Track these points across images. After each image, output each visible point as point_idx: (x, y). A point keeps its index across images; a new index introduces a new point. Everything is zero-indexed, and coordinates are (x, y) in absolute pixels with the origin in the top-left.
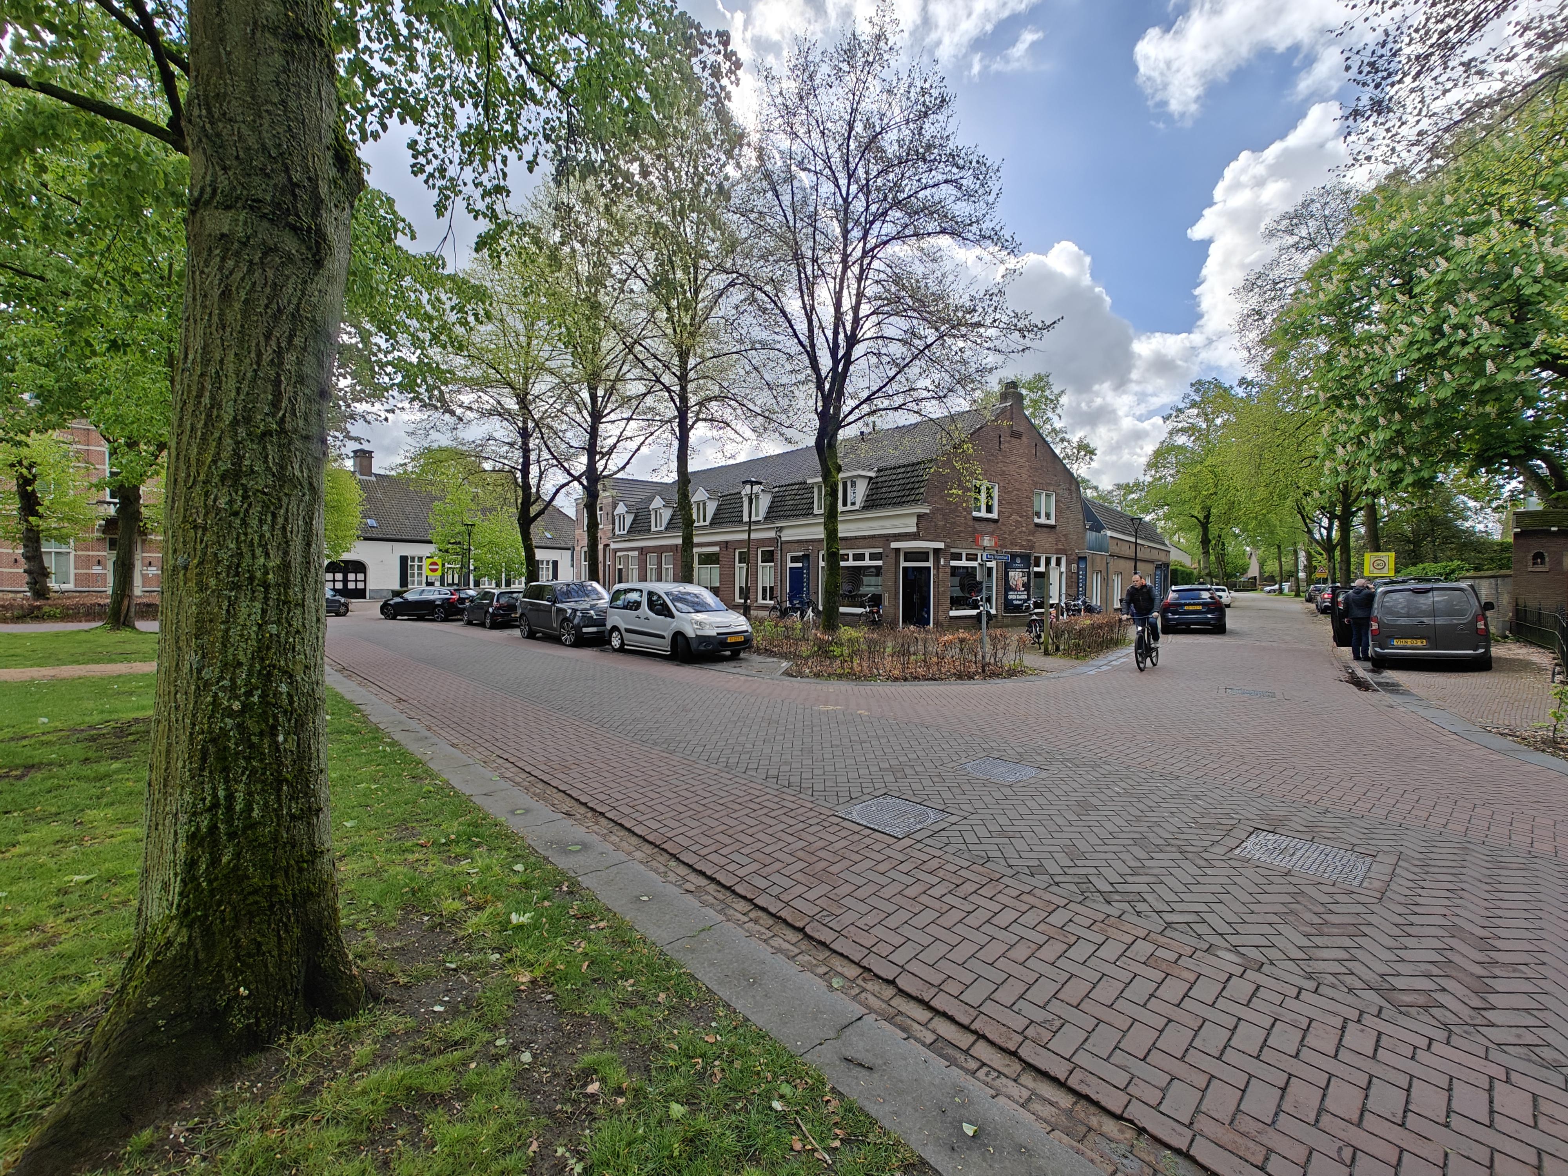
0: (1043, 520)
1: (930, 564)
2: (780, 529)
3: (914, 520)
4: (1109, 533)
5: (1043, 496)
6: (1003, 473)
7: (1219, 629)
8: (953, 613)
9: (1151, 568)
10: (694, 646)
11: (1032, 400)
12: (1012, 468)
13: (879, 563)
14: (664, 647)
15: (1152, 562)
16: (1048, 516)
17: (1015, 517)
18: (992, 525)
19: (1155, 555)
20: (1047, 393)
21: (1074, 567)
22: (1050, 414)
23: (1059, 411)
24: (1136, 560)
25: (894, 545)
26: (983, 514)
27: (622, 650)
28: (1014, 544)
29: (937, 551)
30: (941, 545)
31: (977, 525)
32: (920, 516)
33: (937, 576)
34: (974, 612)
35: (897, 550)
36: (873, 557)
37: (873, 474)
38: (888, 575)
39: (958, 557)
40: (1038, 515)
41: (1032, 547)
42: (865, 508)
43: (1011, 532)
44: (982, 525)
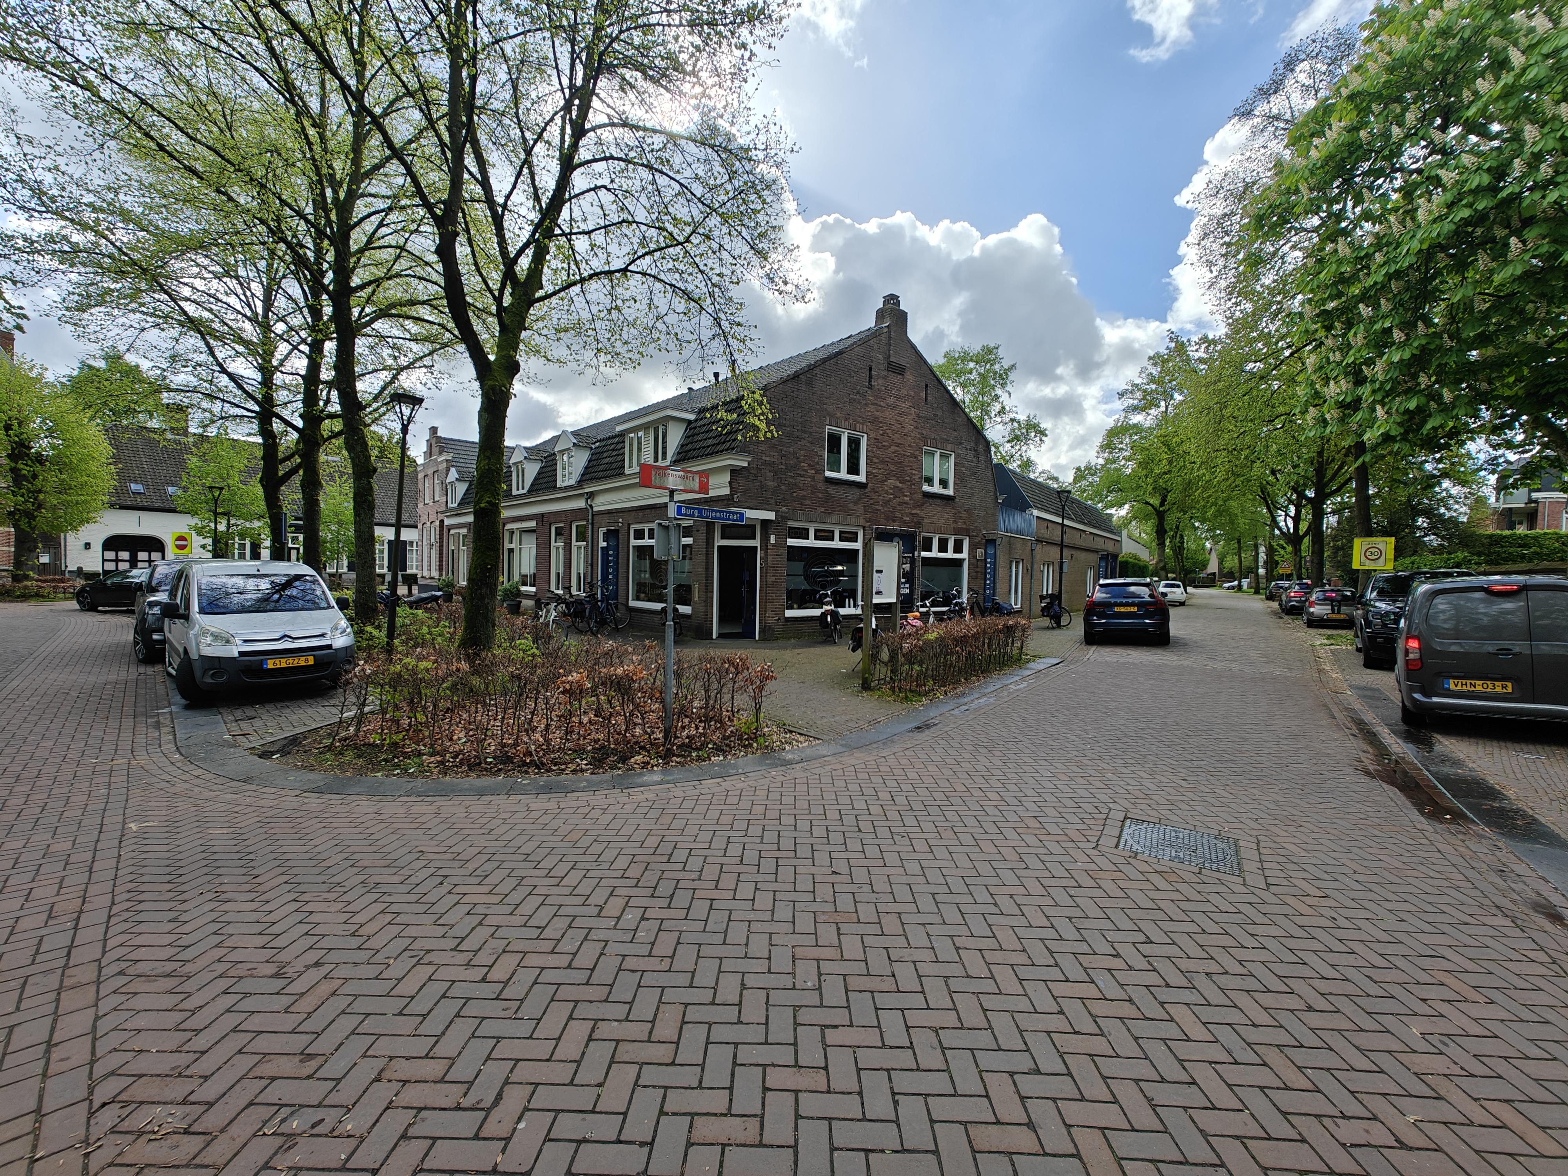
0: (936, 489)
1: (756, 543)
2: (591, 495)
3: (727, 478)
4: (1036, 513)
5: (937, 456)
6: (875, 420)
7: (1160, 639)
8: (789, 613)
10: (198, 673)
12: (889, 414)
13: (690, 540)
15: (1095, 551)
16: (944, 483)
17: (892, 482)
18: (857, 492)
21: (980, 552)
24: (1062, 545)
26: (843, 474)
28: (890, 518)
29: (765, 523)
30: (771, 516)
31: (831, 490)
32: (735, 472)
33: (764, 559)
36: (686, 532)
37: (692, 417)
38: (698, 558)
40: (929, 481)
41: (918, 524)
42: (676, 463)
43: (886, 503)
44: (841, 491)
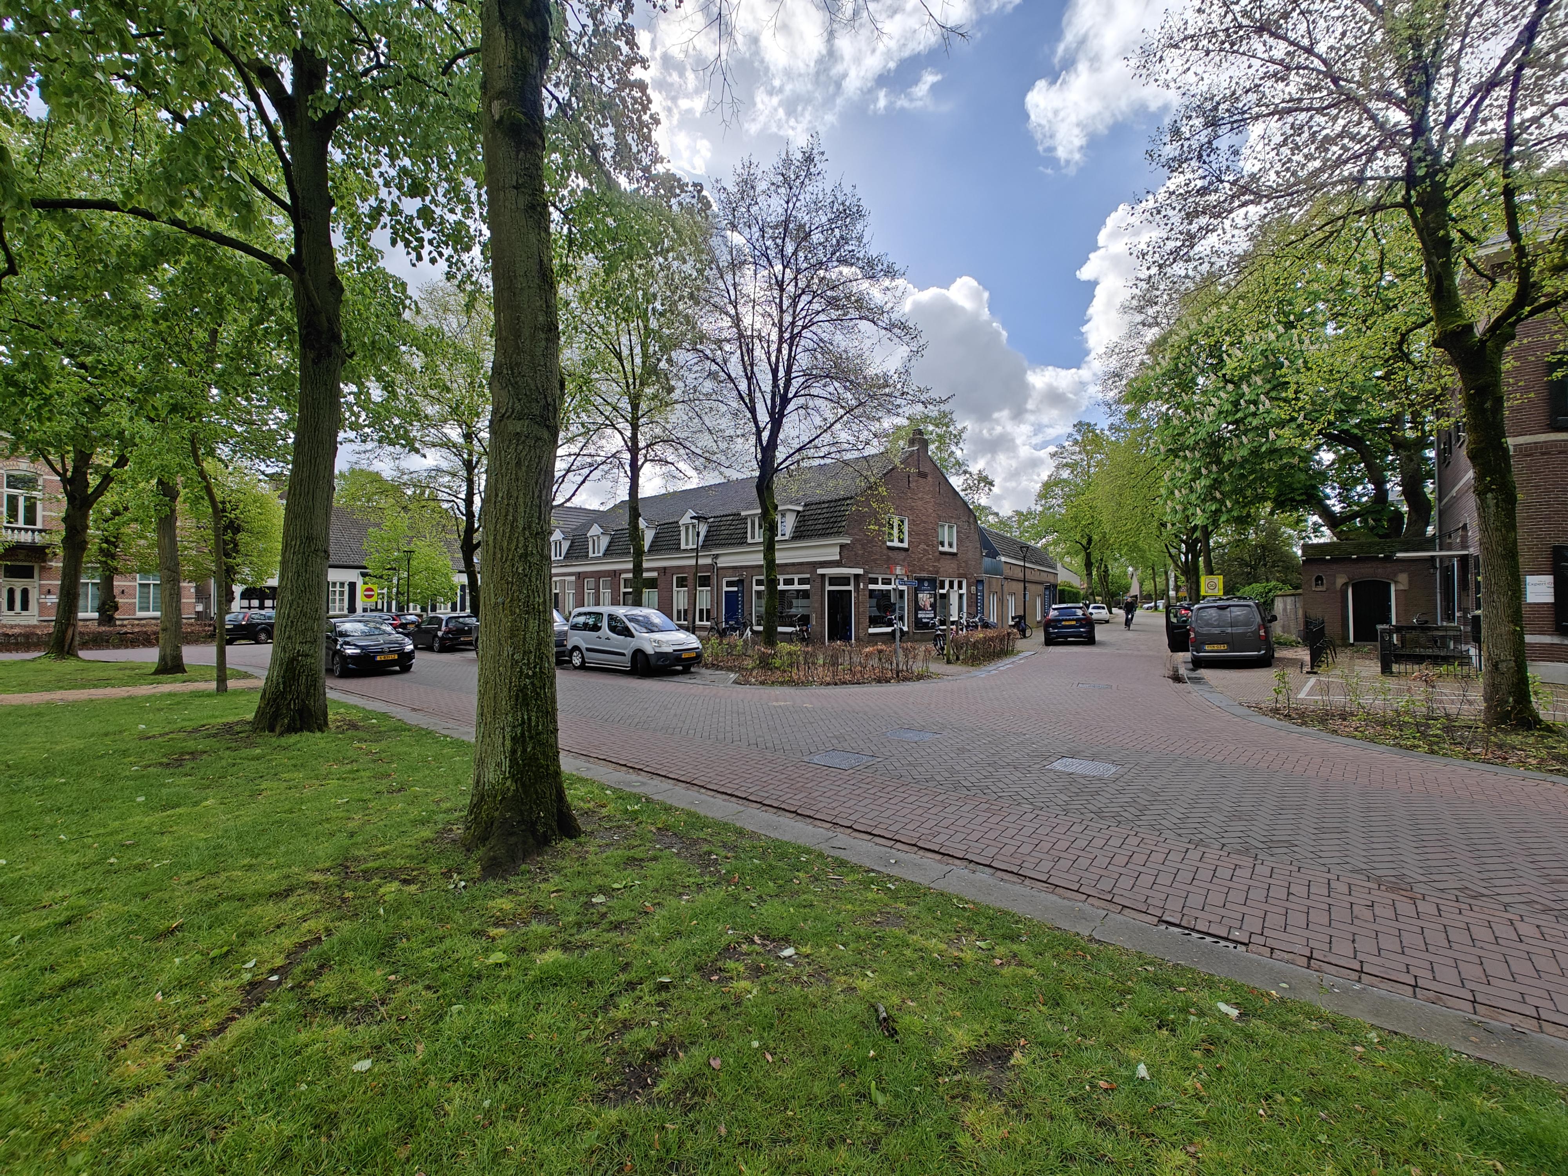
0: (946, 549)
1: (851, 588)
2: (716, 556)
3: (838, 549)
4: (1003, 559)
5: (946, 528)
6: (912, 509)
7: (1090, 640)
8: (872, 630)
9: (1041, 588)
10: (653, 661)
11: (938, 435)
12: (920, 503)
13: (807, 587)
14: (626, 663)
15: (1041, 583)
16: (951, 545)
17: (923, 546)
18: (904, 554)
19: (1044, 577)
20: (951, 428)
21: (973, 588)
22: (953, 448)
23: (961, 445)
24: (1024, 581)
25: (820, 571)
26: (896, 544)
27: (583, 667)
28: (922, 569)
29: (857, 576)
30: (861, 571)
31: (891, 554)
32: (842, 546)
33: (857, 598)
34: (889, 629)
35: (823, 576)
36: (801, 582)
37: (800, 509)
38: (815, 598)
39: (875, 581)
40: (942, 544)
41: (937, 572)
42: (794, 538)
43: (920, 559)
44: (895, 553)
